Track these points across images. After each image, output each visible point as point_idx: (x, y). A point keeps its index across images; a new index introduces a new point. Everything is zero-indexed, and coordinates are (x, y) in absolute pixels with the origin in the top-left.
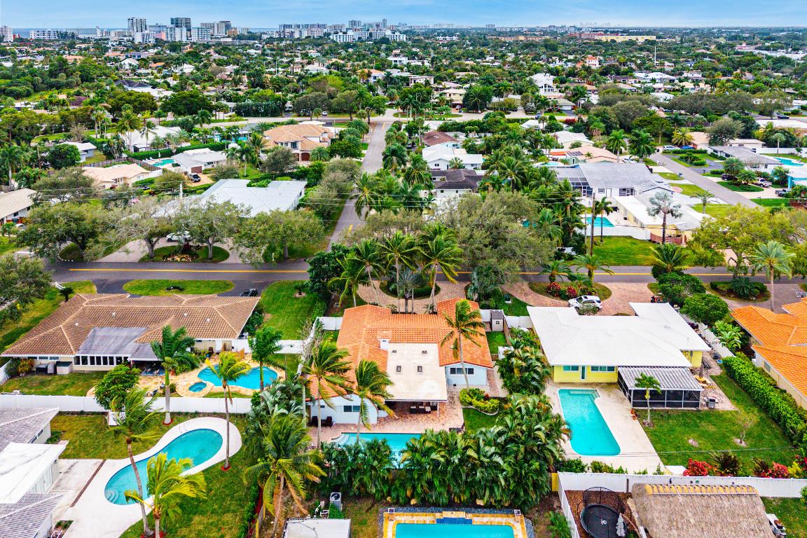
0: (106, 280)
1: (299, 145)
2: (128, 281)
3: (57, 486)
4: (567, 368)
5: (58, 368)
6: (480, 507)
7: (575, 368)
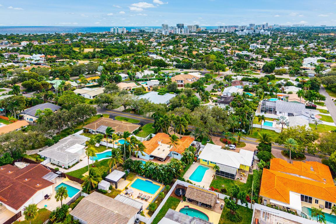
0: (112, 115)
1: (183, 81)
2: (116, 116)
3: (83, 154)
4: (203, 160)
5: (93, 133)
6: (157, 181)
7: (206, 161)
